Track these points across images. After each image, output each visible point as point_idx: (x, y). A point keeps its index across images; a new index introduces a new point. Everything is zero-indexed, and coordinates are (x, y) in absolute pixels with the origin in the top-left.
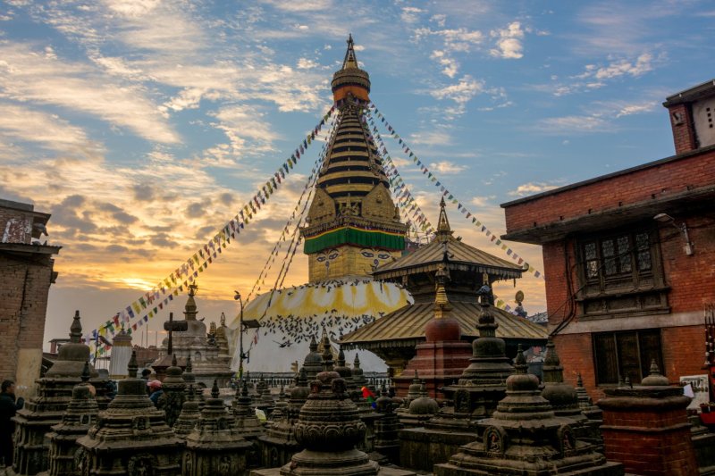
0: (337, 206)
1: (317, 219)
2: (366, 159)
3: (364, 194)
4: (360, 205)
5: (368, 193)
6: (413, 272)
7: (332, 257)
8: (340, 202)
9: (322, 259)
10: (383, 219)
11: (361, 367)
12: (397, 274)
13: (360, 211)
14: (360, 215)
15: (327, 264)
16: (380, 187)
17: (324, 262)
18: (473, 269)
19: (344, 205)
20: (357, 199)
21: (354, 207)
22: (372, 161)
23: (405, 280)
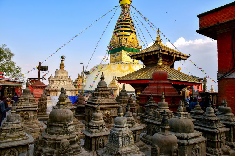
0: (120, 39)
1: (113, 44)
2: (129, 24)
3: (128, 35)
4: (127, 39)
5: (129, 35)
6: (147, 55)
7: (117, 55)
8: (120, 38)
9: (114, 56)
10: (134, 44)
11: (125, 89)
12: (140, 56)
13: (127, 41)
14: (126, 42)
15: (116, 58)
16: (133, 34)
17: (115, 57)
18: (170, 54)
19: (122, 39)
20: (126, 37)
21: (125, 40)
22: (131, 25)
23: (143, 58)
